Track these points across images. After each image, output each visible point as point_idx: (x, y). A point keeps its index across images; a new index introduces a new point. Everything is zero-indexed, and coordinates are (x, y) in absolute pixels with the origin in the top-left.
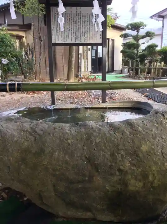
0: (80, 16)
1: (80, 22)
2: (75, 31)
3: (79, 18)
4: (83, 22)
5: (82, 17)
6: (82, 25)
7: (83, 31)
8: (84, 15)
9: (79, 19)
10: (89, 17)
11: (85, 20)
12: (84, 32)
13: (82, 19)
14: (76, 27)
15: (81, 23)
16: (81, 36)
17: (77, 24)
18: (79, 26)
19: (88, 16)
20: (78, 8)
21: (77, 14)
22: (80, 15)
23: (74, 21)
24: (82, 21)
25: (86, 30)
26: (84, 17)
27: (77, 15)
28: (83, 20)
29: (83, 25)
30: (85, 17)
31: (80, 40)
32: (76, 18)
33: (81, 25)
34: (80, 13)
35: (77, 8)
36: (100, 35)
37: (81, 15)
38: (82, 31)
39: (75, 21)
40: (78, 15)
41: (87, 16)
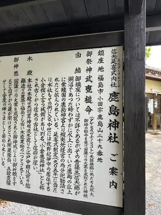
0: (29, 86)
1: (26, 111)
2: (9, 145)
3: (23, 96)
4: (39, 113)
5: (36, 91)
6: (36, 125)
7: (39, 148)
8: (43, 85)
9: (23, 100)
10: (64, 90)
11: (46, 102)
12: (42, 151)
13: (33, 99)
14: (12, 130)
15: (29, 116)
16: (28, 167)
17: (15, 118)
18: (22, 124)
19: (60, 87)
20: (23, 58)
21: (16, 81)
22: (26, 84)
23: (7, 106)
24: (33, 107)
25: (49, 143)
26: (43, 90)
27: (16, 87)
28: (39, 102)
29: (39, 122)
30: (46, 93)
31: (25, 182)
32: (13, 97)
33: (29, 122)
34: (27, 78)
35: (16, 60)
36: (113, 171)
37: (33, 84)
38: (35, 147)
39: (10, 109)
40: (20, 84)
41: (53, 88)
